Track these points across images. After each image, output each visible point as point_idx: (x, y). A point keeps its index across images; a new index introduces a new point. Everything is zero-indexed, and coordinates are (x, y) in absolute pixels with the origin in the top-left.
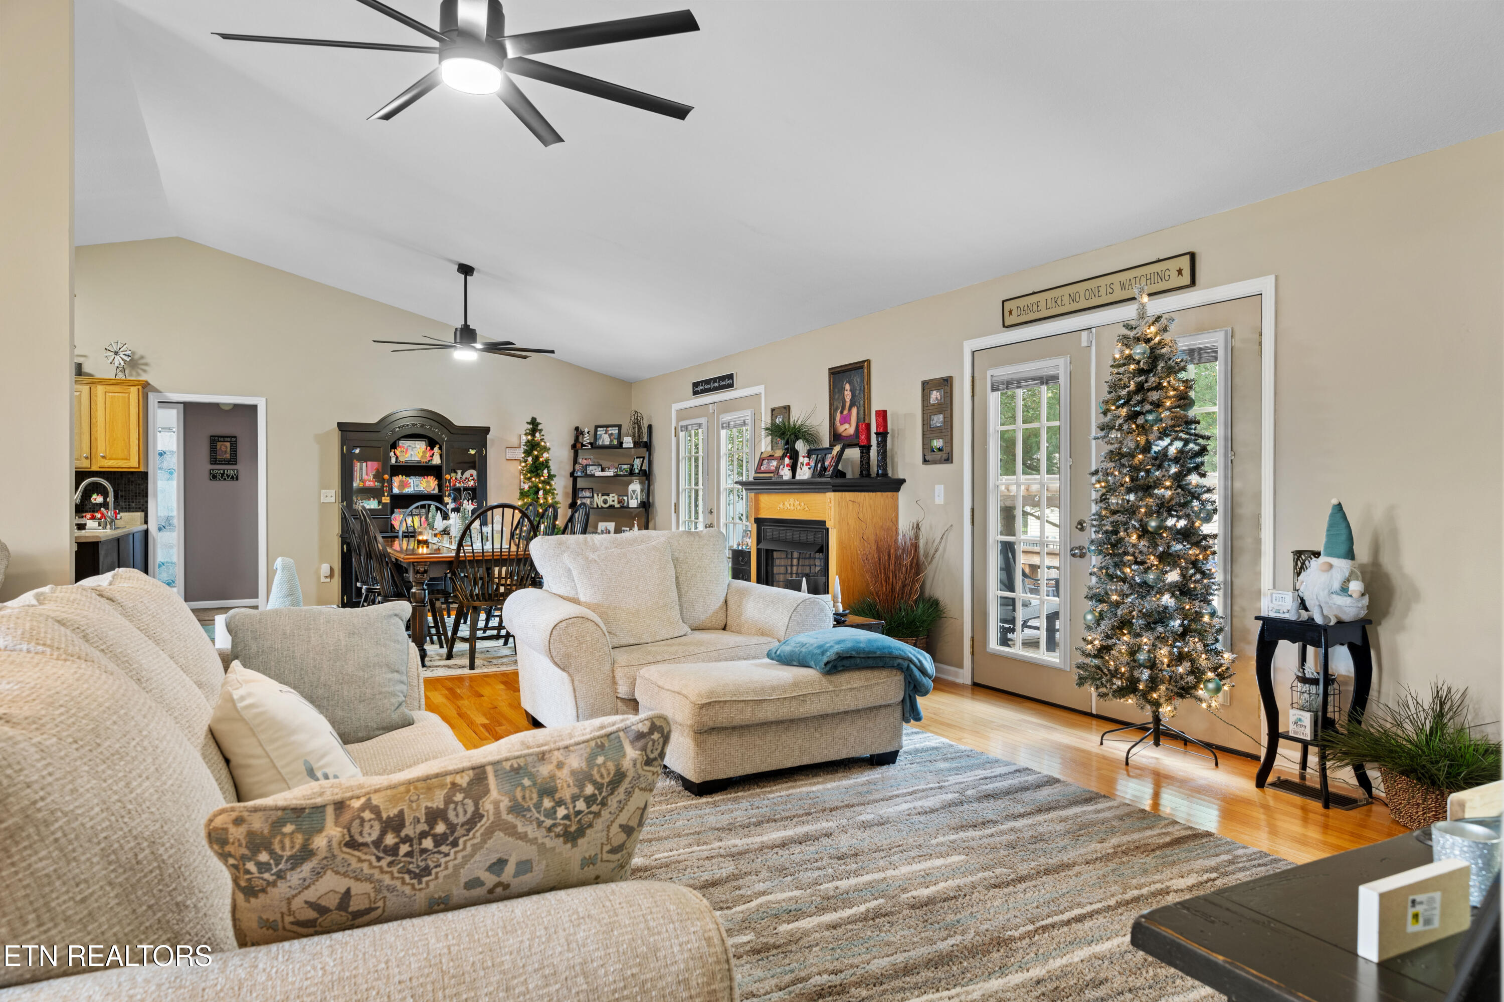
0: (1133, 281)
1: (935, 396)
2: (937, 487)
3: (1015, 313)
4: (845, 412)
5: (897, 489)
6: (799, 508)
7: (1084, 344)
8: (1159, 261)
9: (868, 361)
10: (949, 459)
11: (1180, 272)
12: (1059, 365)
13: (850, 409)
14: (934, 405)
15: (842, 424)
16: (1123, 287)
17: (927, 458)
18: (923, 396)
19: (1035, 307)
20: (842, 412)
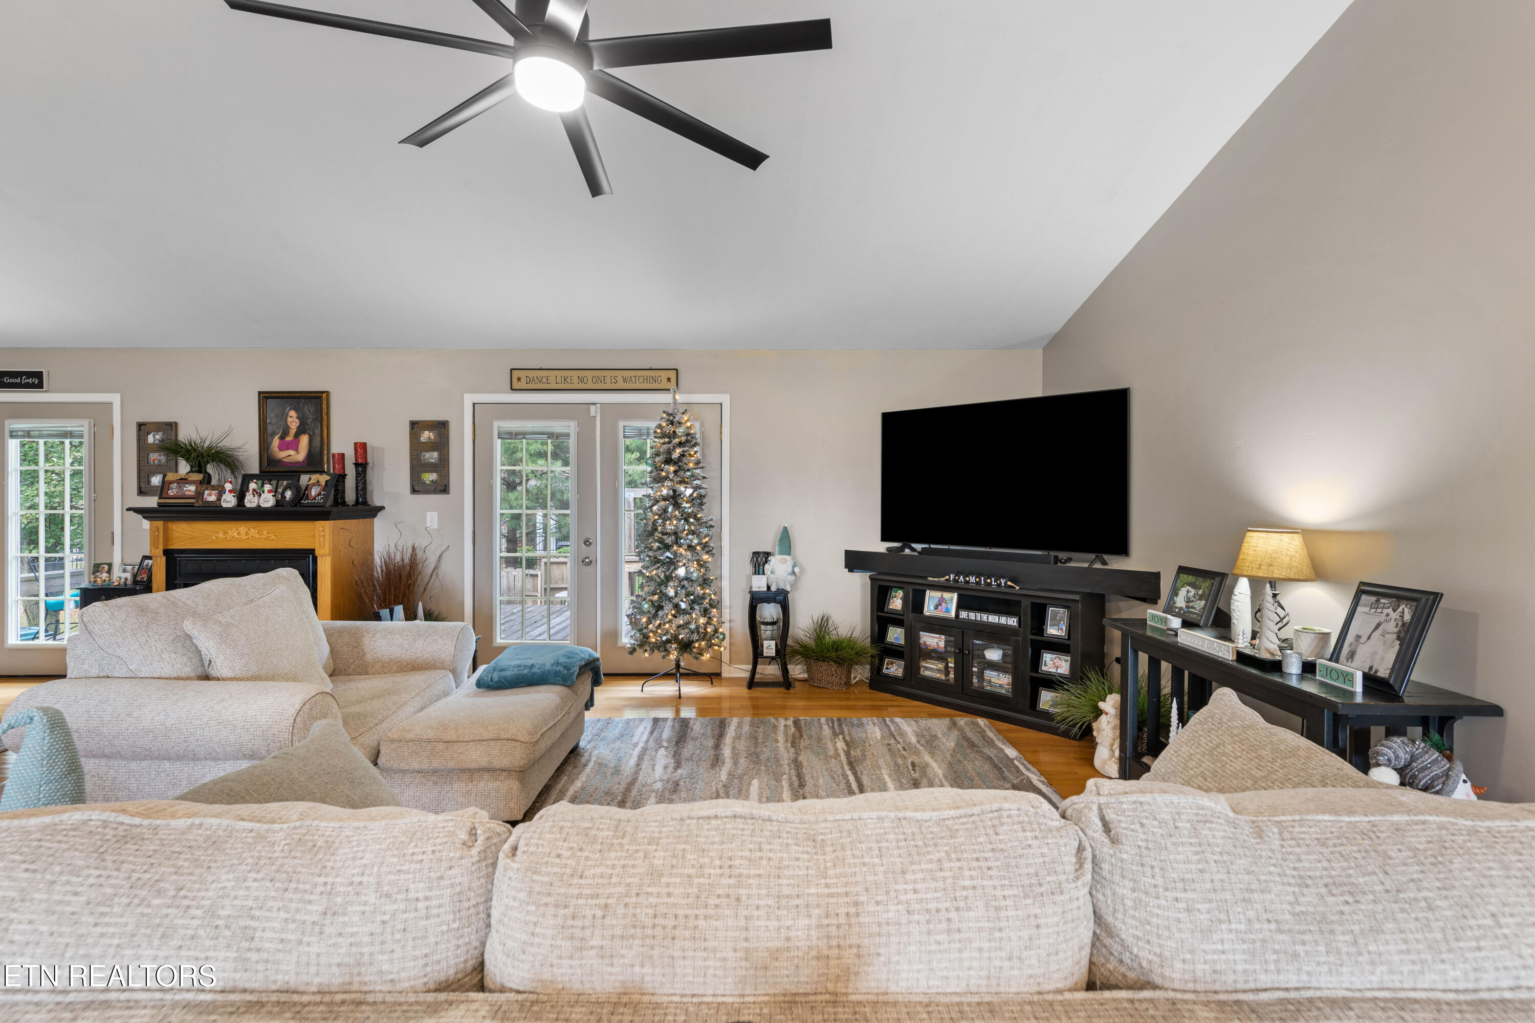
0: (633, 379)
1: (426, 436)
2: (429, 514)
3: (523, 380)
4: (289, 439)
5: (376, 515)
6: (258, 536)
7: (593, 414)
8: (651, 369)
9: (327, 393)
10: (444, 489)
11: (669, 380)
12: (568, 427)
13: (297, 435)
14: (423, 443)
15: (281, 448)
16: (625, 380)
17: (416, 488)
18: (411, 434)
19: (544, 380)
20: (282, 438)
